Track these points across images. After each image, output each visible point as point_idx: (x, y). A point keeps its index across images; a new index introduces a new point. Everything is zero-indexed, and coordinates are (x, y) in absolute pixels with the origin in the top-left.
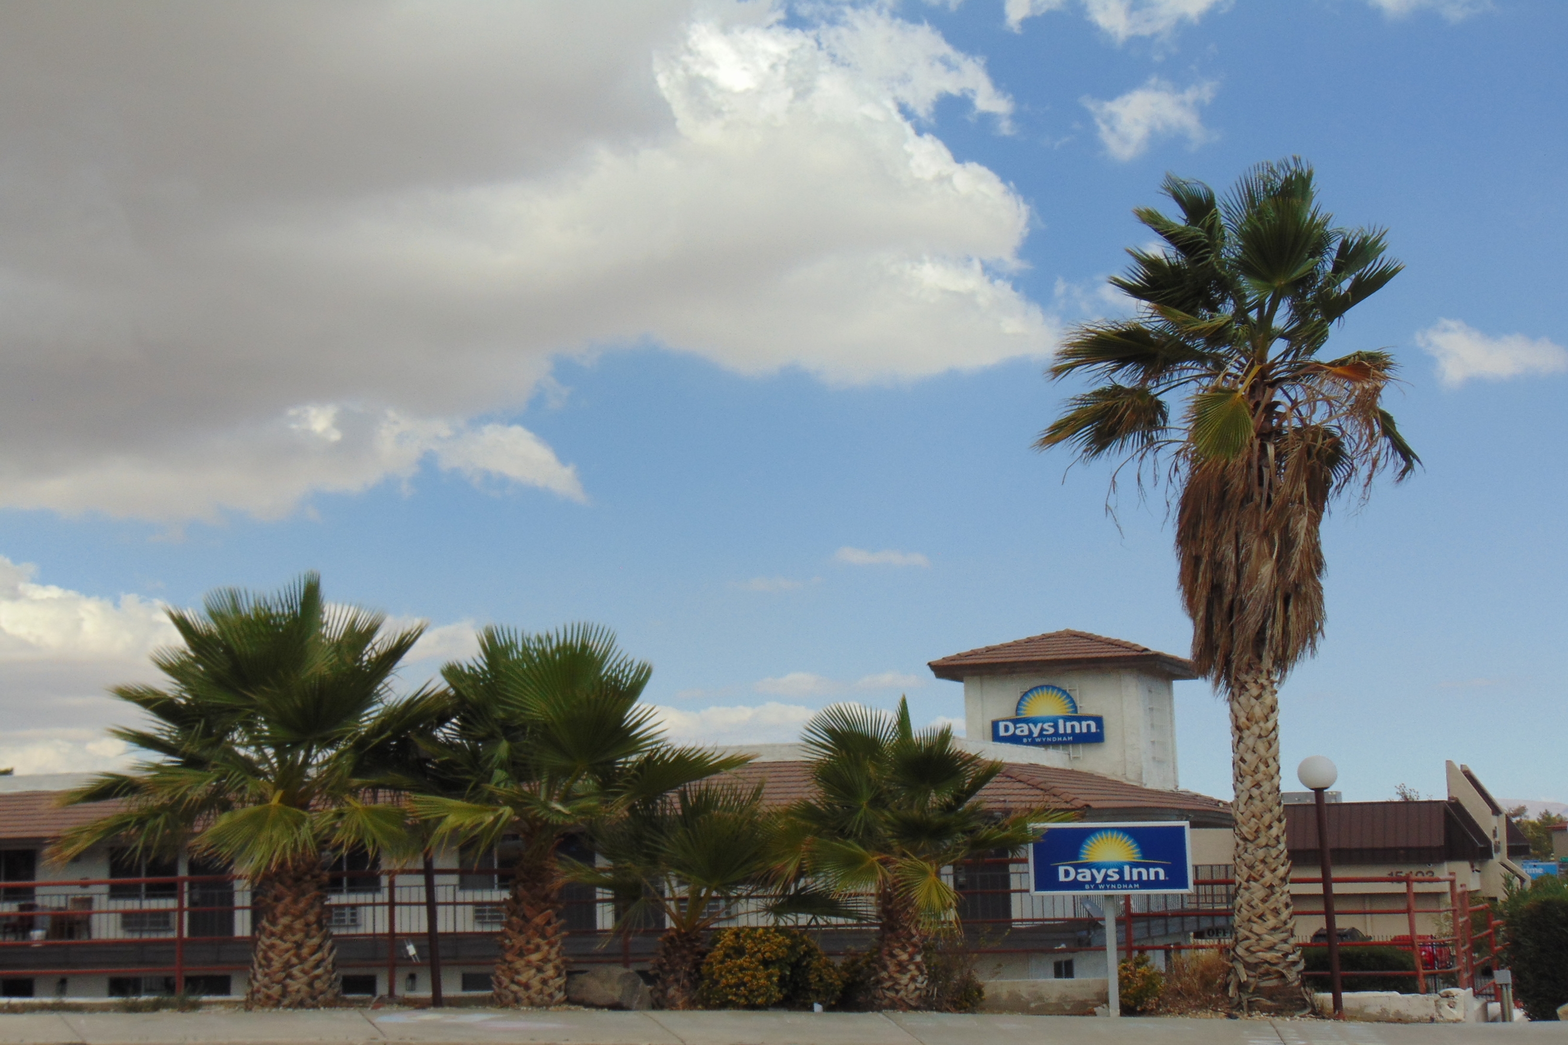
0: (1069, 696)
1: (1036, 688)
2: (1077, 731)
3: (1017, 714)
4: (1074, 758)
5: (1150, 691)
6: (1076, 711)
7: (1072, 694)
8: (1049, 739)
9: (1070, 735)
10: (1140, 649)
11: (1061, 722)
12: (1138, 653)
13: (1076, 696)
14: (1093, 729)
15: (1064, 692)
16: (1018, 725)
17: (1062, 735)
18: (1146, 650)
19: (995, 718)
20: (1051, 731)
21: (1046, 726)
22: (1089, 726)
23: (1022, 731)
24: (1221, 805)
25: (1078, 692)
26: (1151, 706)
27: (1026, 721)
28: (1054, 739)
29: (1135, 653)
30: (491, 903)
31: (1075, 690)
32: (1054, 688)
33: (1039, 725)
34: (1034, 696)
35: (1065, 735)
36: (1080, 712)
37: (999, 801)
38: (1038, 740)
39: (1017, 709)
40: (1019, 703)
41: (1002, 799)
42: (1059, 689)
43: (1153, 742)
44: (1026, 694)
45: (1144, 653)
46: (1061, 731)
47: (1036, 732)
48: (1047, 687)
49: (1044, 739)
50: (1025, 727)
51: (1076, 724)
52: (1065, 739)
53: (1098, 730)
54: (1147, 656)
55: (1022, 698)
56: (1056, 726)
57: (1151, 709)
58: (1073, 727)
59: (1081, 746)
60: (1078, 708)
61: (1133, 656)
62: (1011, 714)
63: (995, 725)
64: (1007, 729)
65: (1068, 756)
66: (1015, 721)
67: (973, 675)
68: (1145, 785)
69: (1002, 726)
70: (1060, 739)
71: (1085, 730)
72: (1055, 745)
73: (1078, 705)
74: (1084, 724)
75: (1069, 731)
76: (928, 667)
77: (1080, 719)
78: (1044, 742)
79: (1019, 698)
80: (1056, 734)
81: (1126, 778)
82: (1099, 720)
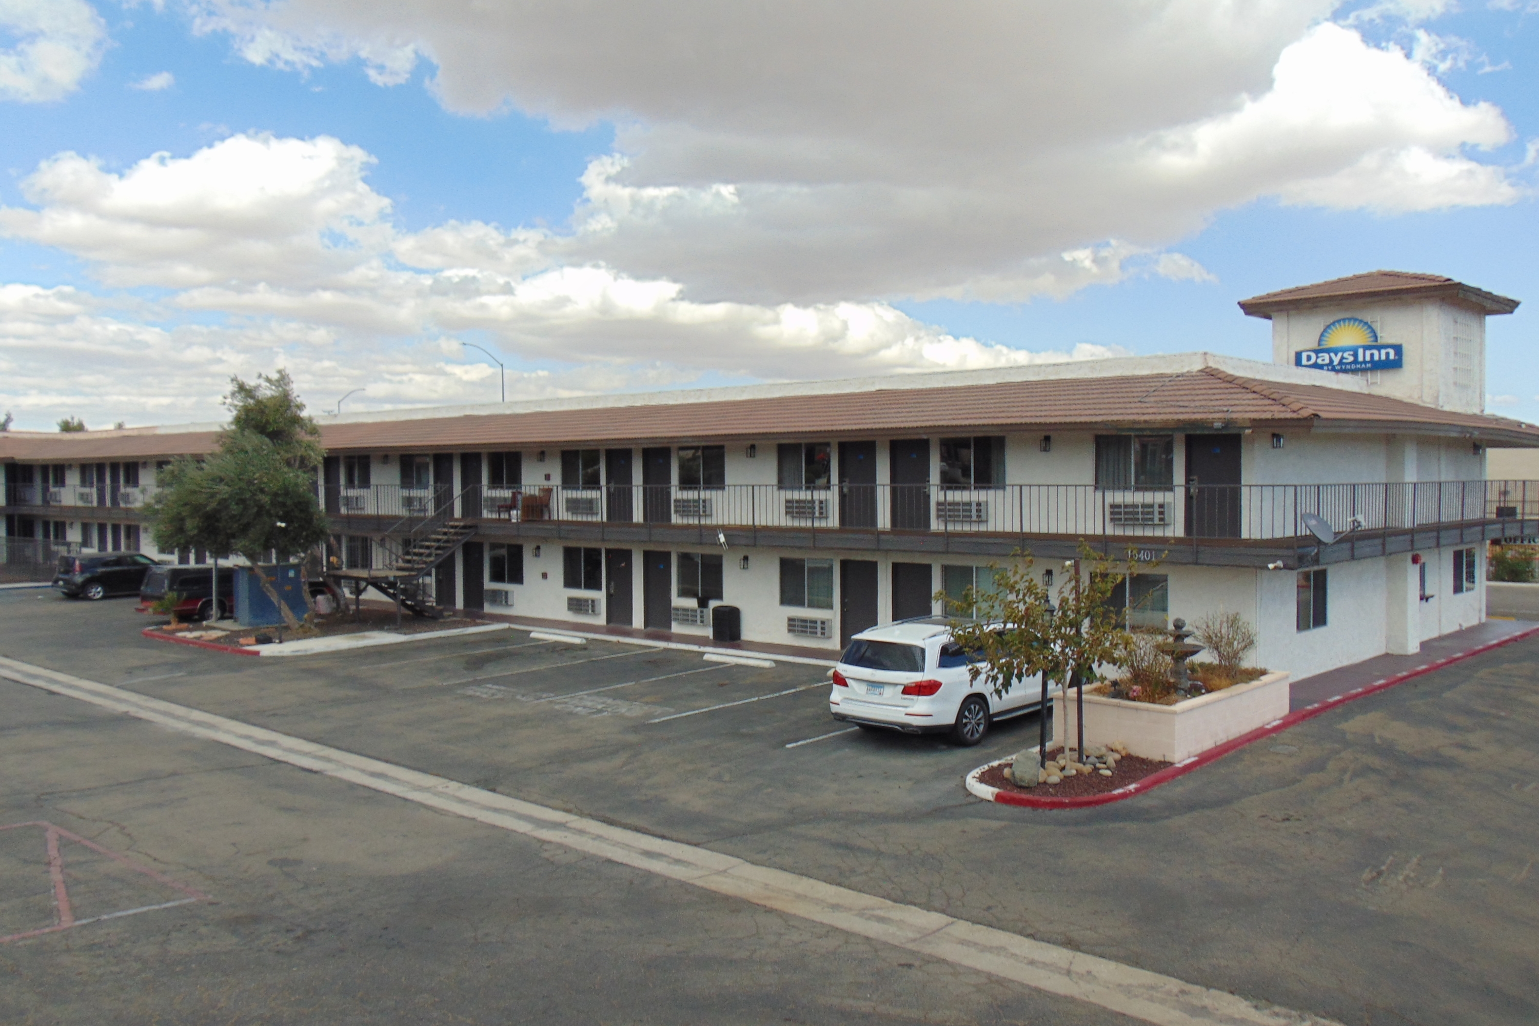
0: (1370, 327)
1: (1338, 321)
2: (1376, 358)
3: (1319, 345)
4: (1372, 383)
5: (1456, 322)
6: (1376, 340)
7: (1374, 326)
8: (1348, 367)
9: (1368, 362)
10: (1443, 279)
11: (1361, 351)
12: (1442, 283)
13: (1377, 327)
14: (1392, 357)
15: (1366, 323)
16: (1320, 355)
17: (1361, 363)
18: (1449, 280)
19: (1299, 349)
20: (1351, 359)
21: (1346, 355)
22: (1387, 354)
23: (1323, 360)
24: (1523, 426)
25: (1379, 324)
26: (1455, 336)
27: (1328, 351)
28: (1353, 367)
29: (1437, 284)
30: (798, 501)
31: (1377, 321)
32: (1355, 320)
33: (1340, 355)
34: (1336, 328)
35: (1365, 362)
36: (1380, 341)
37: (1223, 412)
38: (1338, 368)
39: (1320, 340)
40: (1322, 335)
41: (1225, 409)
42: (1361, 321)
43: (1455, 369)
44: (1328, 327)
45: (1447, 283)
46: (1360, 359)
47: (1336, 360)
48: (1349, 319)
49: (1343, 367)
50: (1326, 356)
51: (1376, 352)
52: (1363, 366)
53: (1397, 357)
54: (1450, 285)
55: (1325, 330)
56: (1355, 355)
57: (1456, 339)
58: (1372, 355)
59: (1379, 372)
60: (1379, 339)
61: (1435, 286)
62: (1314, 345)
63: (1298, 356)
64: (1309, 358)
65: (1365, 382)
66: (1317, 352)
67: (1281, 311)
68: (1442, 407)
69: (1304, 356)
70: (1358, 366)
71: (1383, 357)
72: (1354, 371)
73: (1379, 335)
74: (1383, 352)
75: (1368, 358)
76: (1238, 307)
77: (1379, 348)
78: (1342, 369)
79: (1322, 330)
80: (1355, 361)
81: (1423, 401)
82: (1398, 349)
